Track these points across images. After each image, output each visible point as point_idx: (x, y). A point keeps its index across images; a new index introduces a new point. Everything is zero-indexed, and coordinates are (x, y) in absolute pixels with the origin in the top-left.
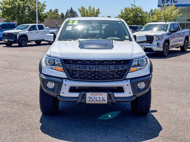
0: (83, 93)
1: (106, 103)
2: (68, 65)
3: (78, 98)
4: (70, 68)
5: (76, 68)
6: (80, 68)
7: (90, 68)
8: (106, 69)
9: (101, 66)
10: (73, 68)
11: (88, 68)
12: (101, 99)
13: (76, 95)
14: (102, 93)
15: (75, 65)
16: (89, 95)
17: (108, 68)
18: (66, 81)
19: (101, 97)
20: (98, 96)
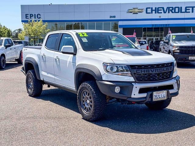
0: (150, 93)
1: (166, 99)
2: (135, 71)
3: (146, 98)
4: (137, 72)
5: (141, 72)
6: (145, 72)
7: (152, 71)
8: (162, 71)
9: (159, 69)
10: (139, 72)
11: (150, 71)
12: (162, 97)
13: (144, 95)
14: (163, 91)
15: (140, 70)
16: (155, 93)
17: (163, 70)
18: (135, 84)
19: (162, 94)
20: (160, 94)
